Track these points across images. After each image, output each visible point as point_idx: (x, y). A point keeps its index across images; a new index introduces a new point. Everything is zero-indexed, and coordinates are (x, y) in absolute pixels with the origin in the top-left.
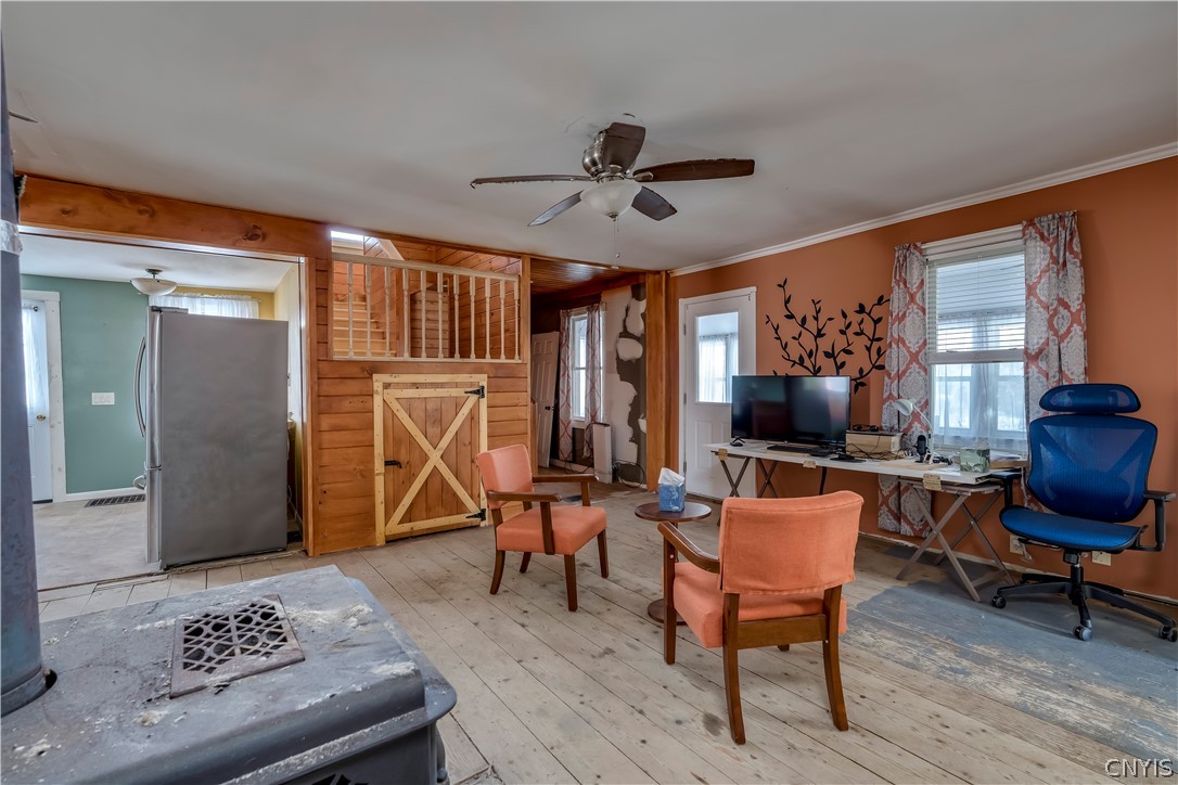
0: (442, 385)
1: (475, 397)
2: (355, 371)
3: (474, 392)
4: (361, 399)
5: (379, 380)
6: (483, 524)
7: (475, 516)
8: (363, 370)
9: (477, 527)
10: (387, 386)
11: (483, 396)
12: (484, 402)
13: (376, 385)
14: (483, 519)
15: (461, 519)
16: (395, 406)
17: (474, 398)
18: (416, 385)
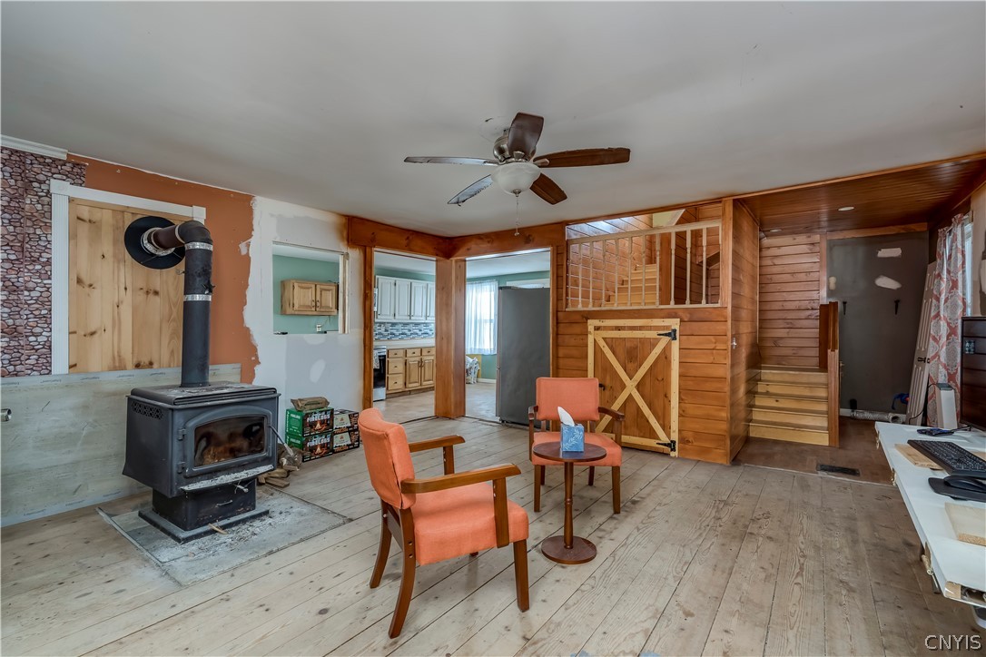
0: (640, 328)
1: (667, 339)
2: (578, 318)
3: (666, 335)
4: (581, 337)
5: (592, 323)
6: (673, 454)
7: (665, 445)
8: (583, 317)
9: (668, 455)
10: (597, 328)
11: (675, 338)
12: (675, 345)
13: (589, 327)
14: (673, 450)
15: (652, 443)
16: (602, 343)
17: (665, 340)
18: (618, 328)
